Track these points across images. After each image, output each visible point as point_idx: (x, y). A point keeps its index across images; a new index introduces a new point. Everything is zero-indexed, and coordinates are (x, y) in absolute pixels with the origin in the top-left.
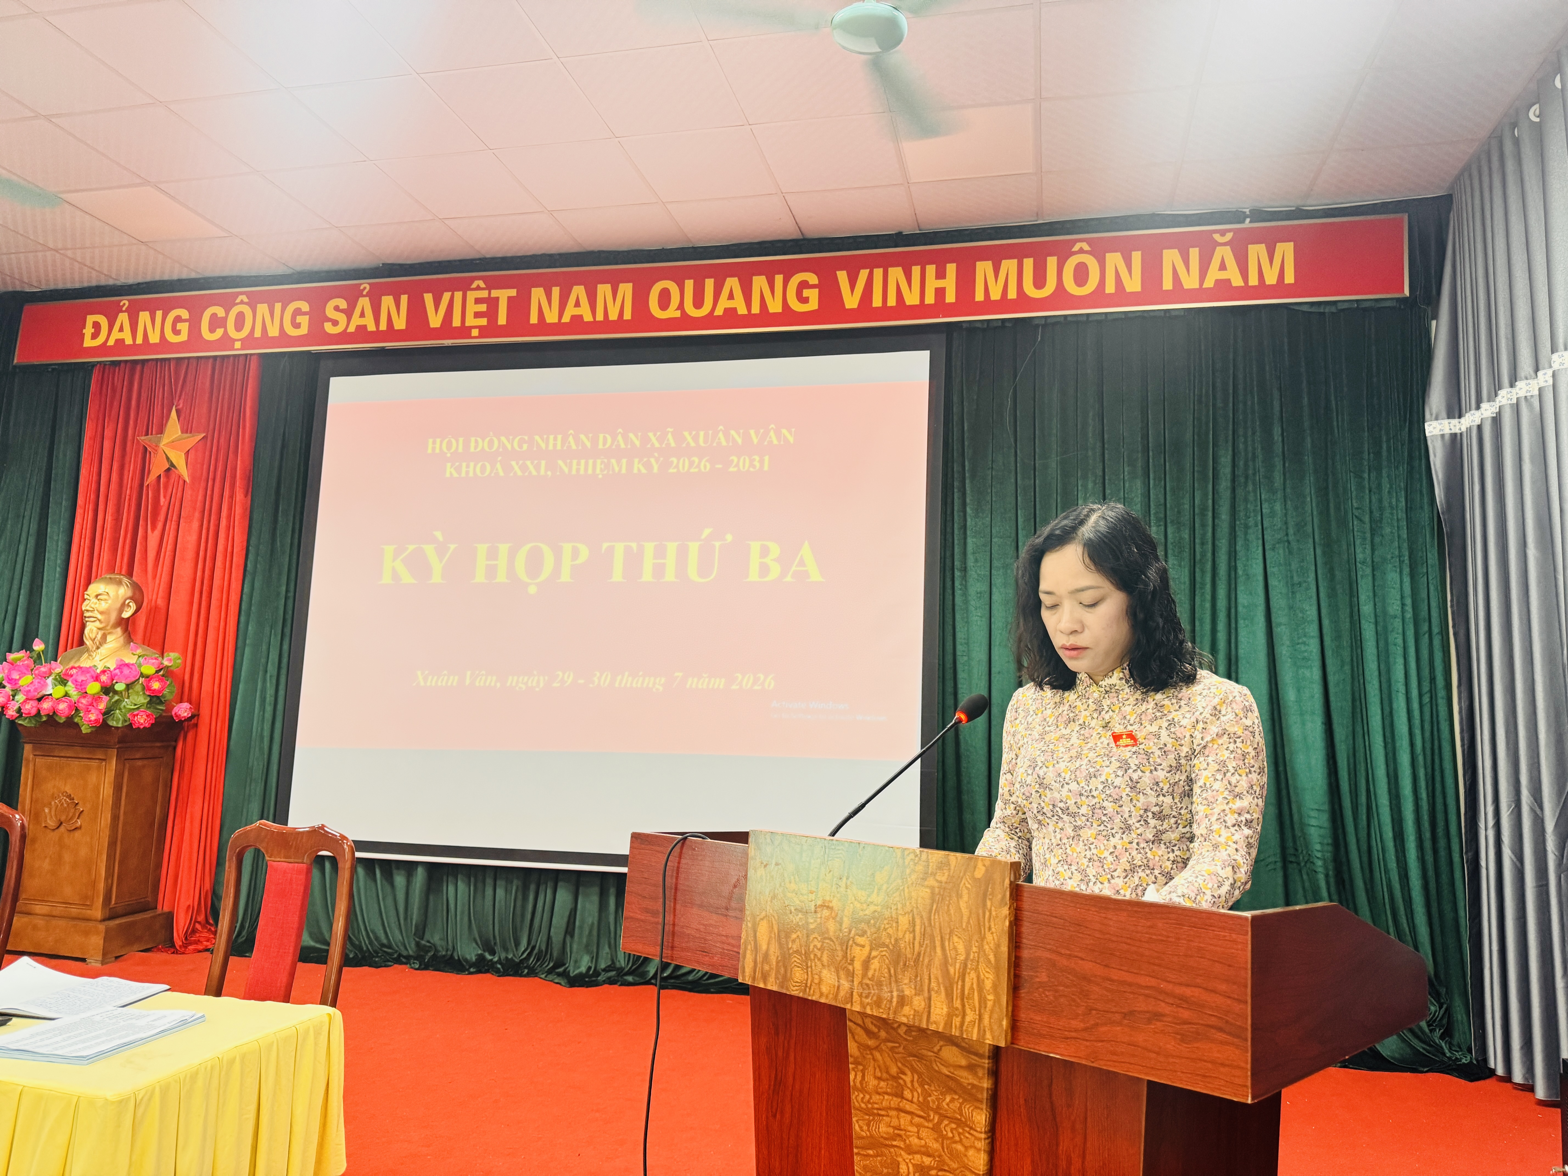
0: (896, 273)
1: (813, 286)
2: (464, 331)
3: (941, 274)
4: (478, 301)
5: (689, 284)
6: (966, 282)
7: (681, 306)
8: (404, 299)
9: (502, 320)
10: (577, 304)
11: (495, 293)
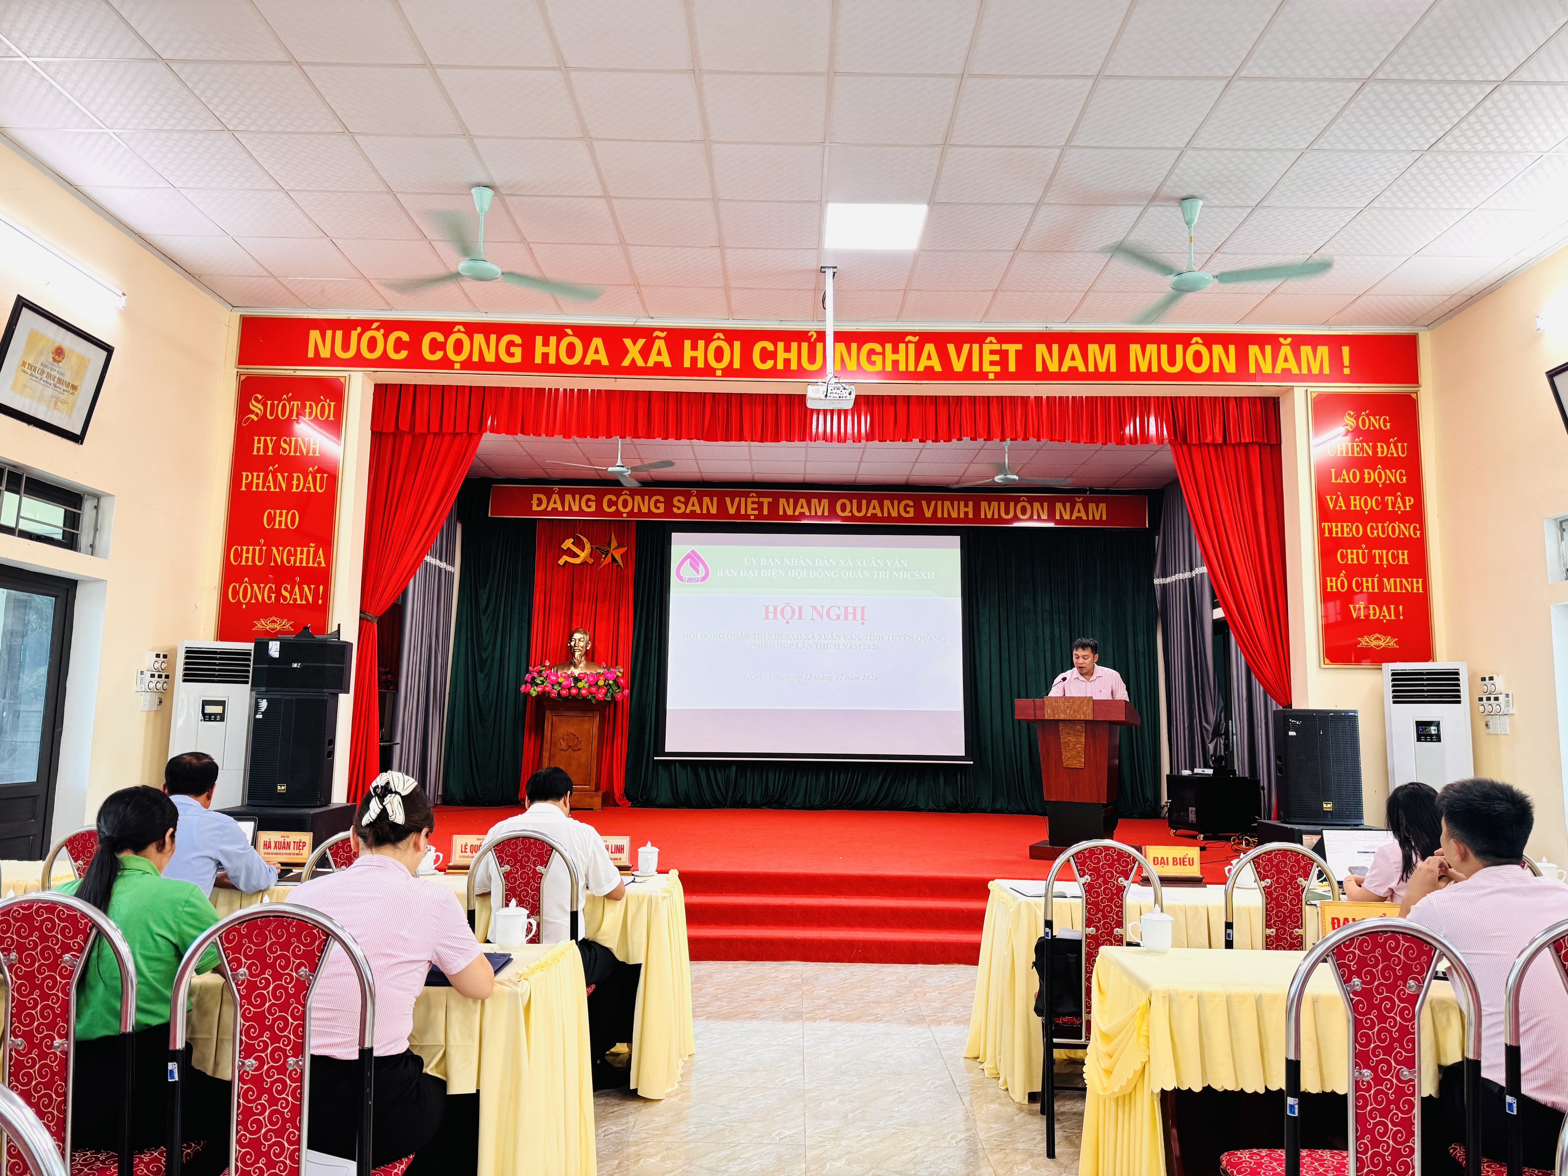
0: (947, 503)
1: (911, 507)
2: (747, 516)
3: (966, 506)
4: (753, 503)
5: (855, 502)
6: (977, 510)
7: (851, 511)
8: (715, 499)
9: (765, 512)
10: (802, 507)
11: (761, 500)
